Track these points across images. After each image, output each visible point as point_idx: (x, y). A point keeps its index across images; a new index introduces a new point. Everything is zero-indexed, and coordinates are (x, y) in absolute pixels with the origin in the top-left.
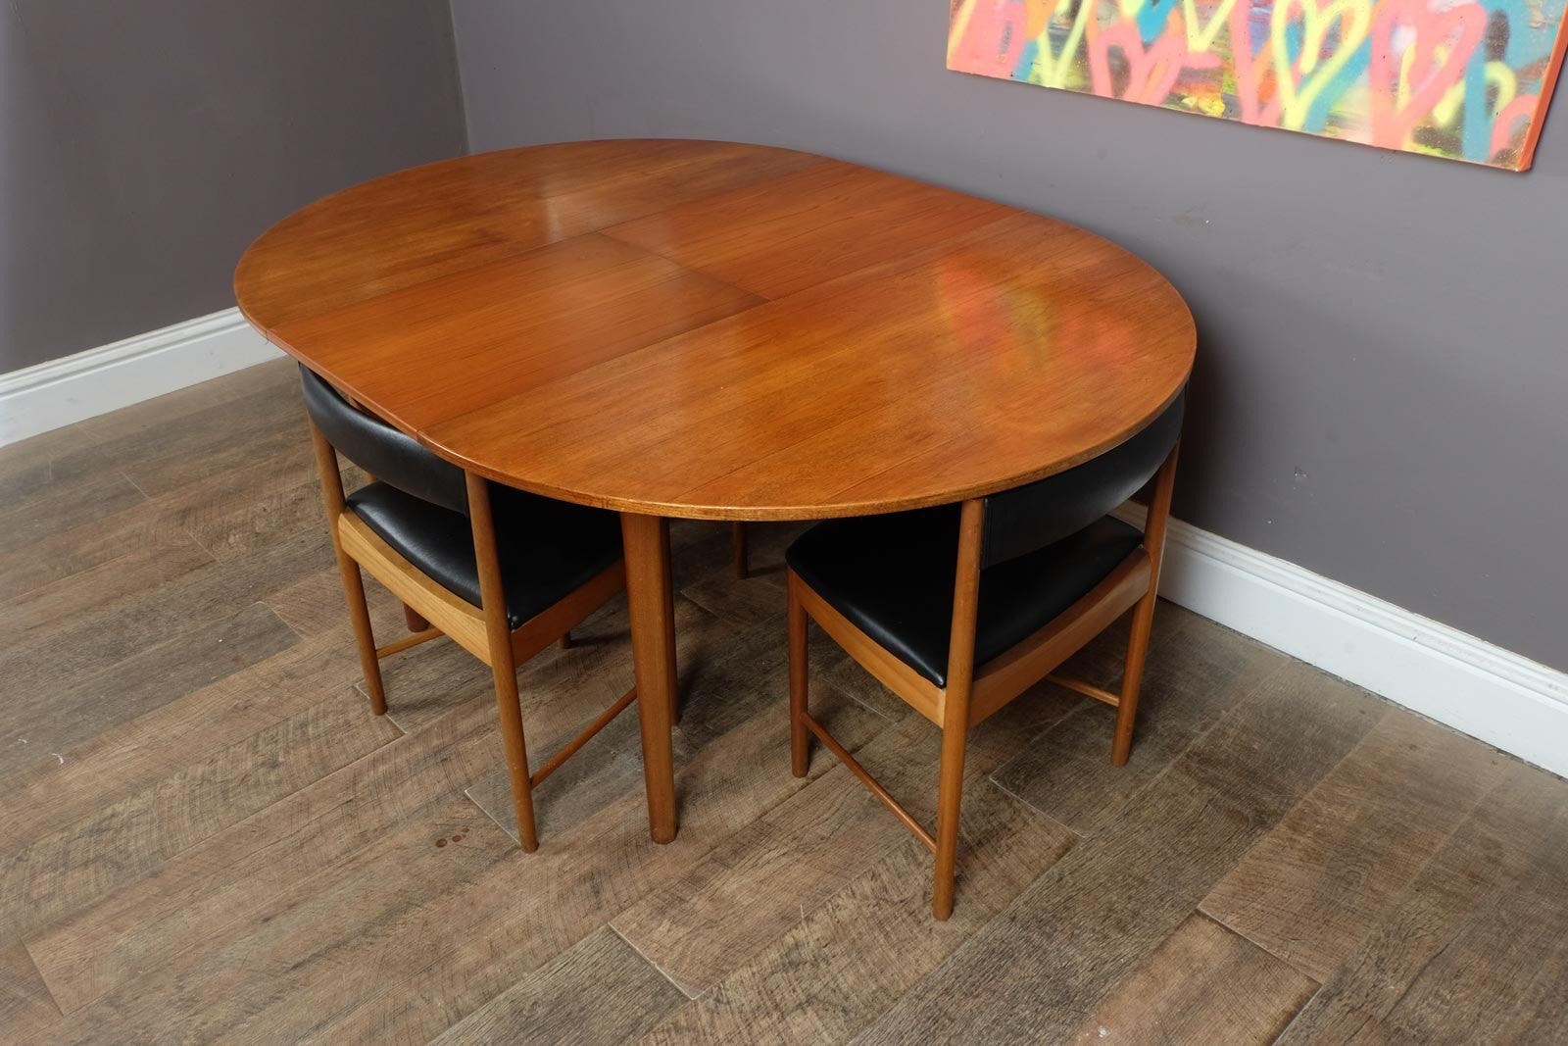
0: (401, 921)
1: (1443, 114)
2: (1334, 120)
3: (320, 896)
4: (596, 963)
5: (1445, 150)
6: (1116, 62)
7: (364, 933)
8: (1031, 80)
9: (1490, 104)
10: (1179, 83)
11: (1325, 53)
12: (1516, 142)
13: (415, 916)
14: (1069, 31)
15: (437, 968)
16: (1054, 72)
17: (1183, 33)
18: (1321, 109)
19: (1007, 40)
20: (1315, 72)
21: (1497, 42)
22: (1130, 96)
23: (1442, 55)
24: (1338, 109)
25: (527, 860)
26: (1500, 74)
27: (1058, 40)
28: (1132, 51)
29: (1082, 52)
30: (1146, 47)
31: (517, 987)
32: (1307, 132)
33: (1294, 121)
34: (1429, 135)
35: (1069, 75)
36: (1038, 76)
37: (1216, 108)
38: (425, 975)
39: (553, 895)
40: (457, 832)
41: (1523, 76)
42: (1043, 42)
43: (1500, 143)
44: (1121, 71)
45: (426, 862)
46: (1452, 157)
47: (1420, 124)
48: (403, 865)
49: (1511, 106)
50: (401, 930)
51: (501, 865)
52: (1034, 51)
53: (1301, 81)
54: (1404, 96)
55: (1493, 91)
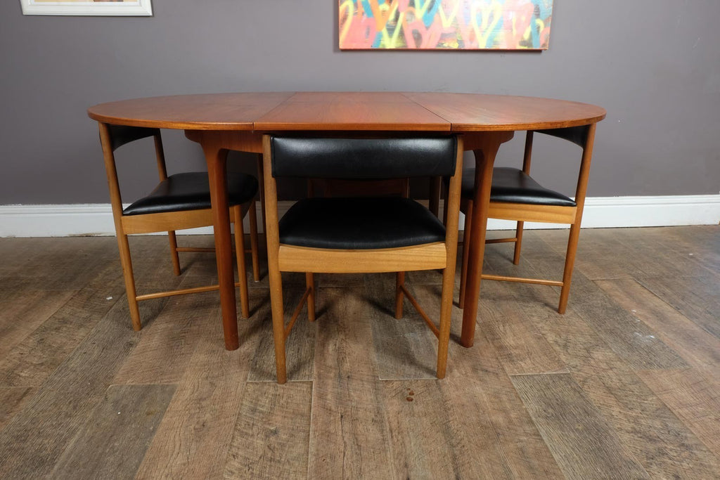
0: (455, 431)
1: (526, 36)
2: (495, 43)
3: (408, 452)
4: (531, 387)
5: (529, 47)
6: (416, 35)
7: (452, 446)
8: (381, 47)
9: (538, 31)
10: (441, 39)
11: (490, 22)
12: (547, 41)
13: (454, 426)
14: (395, 27)
15: (499, 431)
16: (390, 42)
17: (440, 22)
18: (491, 39)
19: (368, 33)
20: (487, 29)
21: (537, 13)
22: (423, 47)
23: (523, 18)
24: (495, 39)
25: (447, 380)
26: (540, 22)
27: (391, 30)
28: (422, 30)
29: (402, 34)
30: (427, 28)
31: (531, 412)
32: (488, 48)
33: (482, 47)
34: (523, 43)
35: (397, 42)
36: (384, 45)
37: (455, 46)
38: (501, 437)
39: (478, 382)
40: (407, 392)
41: (545, 22)
42: (385, 32)
43: (543, 41)
44: (418, 37)
45: (418, 408)
46: (530, 48)
47: (520, 40)
48: (414, 416)
49: (543, 31)
50: (462, 433)
51: (444, 388)
52: (381, 36)
53: (483, 32)
54: (515, 32)
55: (539, 28)
